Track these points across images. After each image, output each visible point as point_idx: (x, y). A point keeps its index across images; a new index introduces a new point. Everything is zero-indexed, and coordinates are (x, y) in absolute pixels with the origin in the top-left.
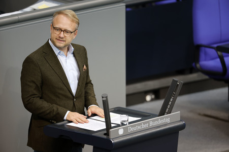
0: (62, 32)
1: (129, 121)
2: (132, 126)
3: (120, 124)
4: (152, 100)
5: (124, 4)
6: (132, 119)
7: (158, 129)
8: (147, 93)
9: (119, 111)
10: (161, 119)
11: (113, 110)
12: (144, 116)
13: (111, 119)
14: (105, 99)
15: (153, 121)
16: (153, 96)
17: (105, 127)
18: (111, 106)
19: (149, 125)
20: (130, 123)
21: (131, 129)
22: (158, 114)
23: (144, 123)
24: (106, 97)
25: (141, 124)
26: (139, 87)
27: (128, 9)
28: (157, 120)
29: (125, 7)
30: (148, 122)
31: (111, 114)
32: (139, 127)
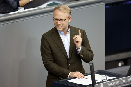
0: (59, 21)
1: (107, 79)
2: (109, 83)
3: (101, 81)
4: (122, 66)
5: (105, 3)
6: (109, 78)
7: (126, 85)
8: (119, 61)
9: (101, 72)
10: (128, 78)
11: (97, 72)
12: (117, 76)
13: (96, 78)
14: (91, 65)
15: (123, 79)
16: (123, 63)
17: (92, 83)
18: (96, 69)
19: (120, 82)
20: (108, 81)
21: (109, 85)
22: (126, 75)
23: (117, 81)
24: (93, 64)
25: (115, 81)
26: (114, 57)
27: (107, 7)
28: (126, 79)
29: (105, 5)
30: (120, 80)
31: (96, 74)
32: (114, 83)
